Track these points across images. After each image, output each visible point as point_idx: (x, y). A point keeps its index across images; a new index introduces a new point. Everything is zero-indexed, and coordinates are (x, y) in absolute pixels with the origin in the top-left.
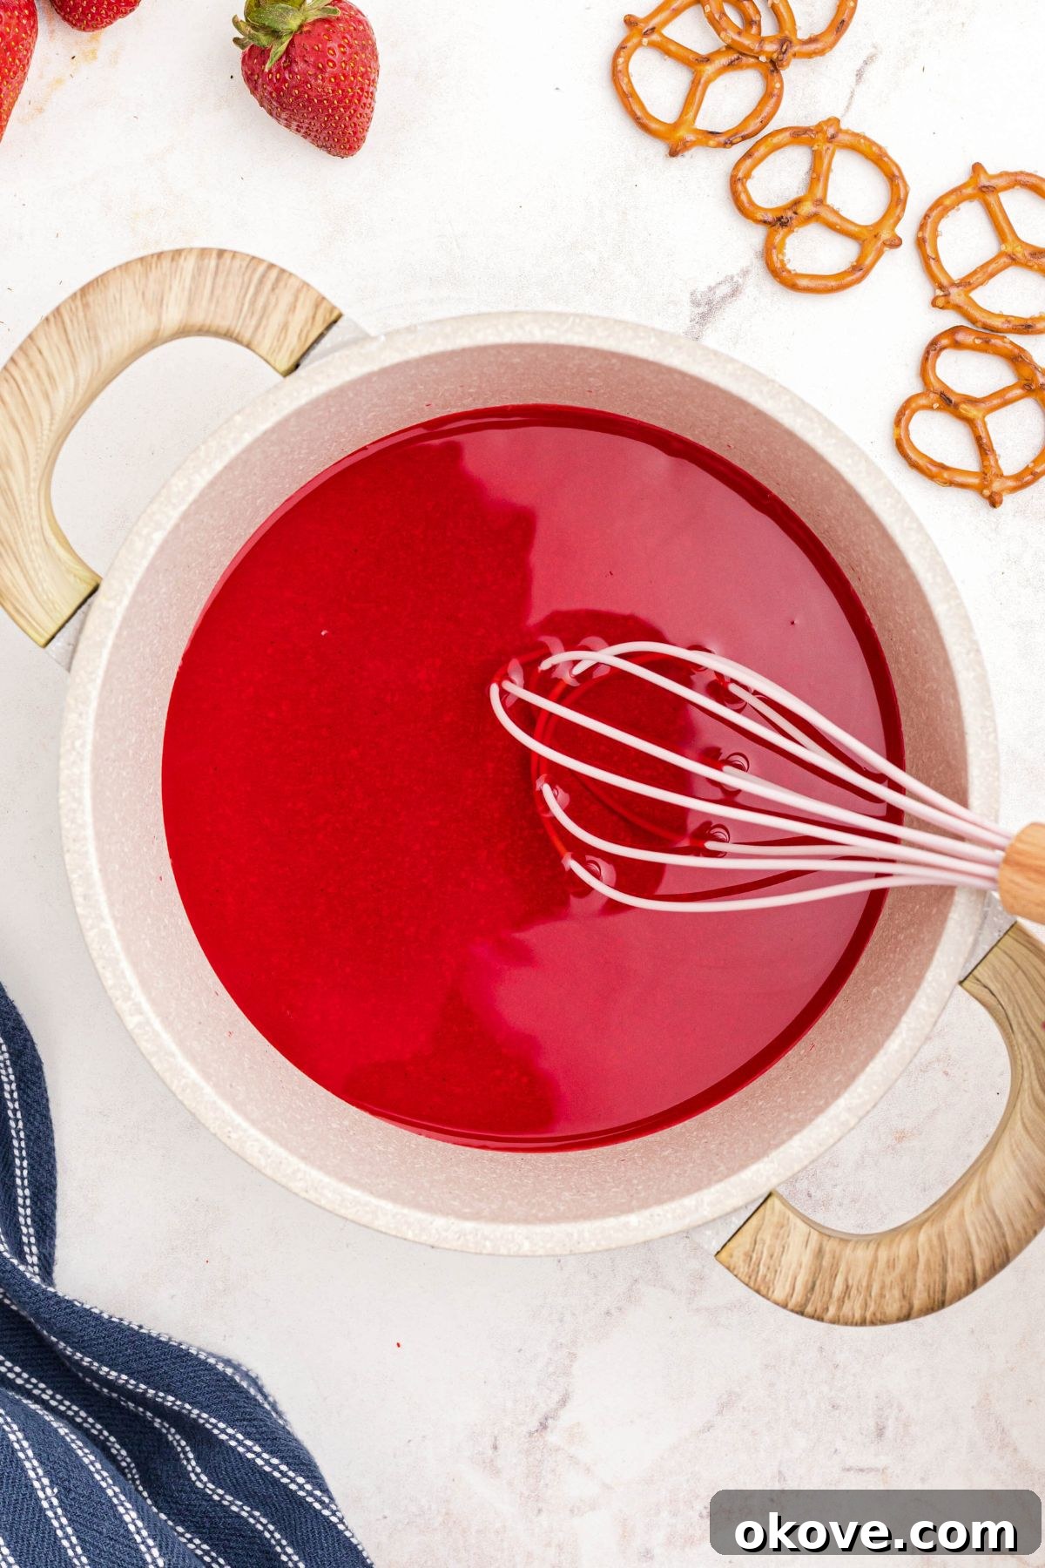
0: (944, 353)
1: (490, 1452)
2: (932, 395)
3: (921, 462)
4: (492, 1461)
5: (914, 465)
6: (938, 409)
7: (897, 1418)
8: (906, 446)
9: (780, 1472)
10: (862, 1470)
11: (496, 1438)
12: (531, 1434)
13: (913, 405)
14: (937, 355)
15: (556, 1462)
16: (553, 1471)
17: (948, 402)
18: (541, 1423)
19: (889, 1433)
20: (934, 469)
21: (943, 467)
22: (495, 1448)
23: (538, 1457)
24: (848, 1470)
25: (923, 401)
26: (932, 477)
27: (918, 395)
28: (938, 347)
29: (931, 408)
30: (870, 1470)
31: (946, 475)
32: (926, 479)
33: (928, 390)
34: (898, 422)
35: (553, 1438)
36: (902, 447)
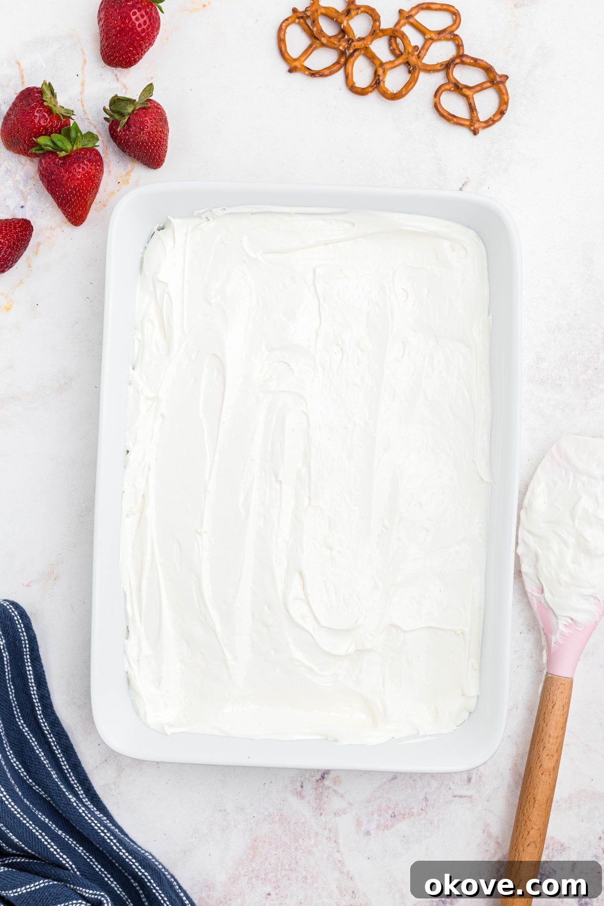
0: (457, 67)
1: (300, 789)
2: (451, 84)
3: (445, 114)
4: (300, 792)
5: (442, 115)
6: (454, 90)
7: (476, 774)
8: (439, 106)
9: (426, 797)
10: (461, 797)
11: (302, 783)
12: (317, 781)
13: (443, 89)
14: (454, 67)
15: (328, 793)
16: (327, 797)
17: (458, 88)
18: (322, 776)
19: (473, 780)
20: (450, 117)
21: (454, 116)
22: (302, 787)
23: (321, 791)
24: (455, 796)
25: (447, 87)
26: (449, 120)
27: (445, 84)
28: (455, 63)
29: (450, 90)
30: (465, 796)
31: (455, 120)
32: (446, 121)
33: (449, 82)
34: (435, 95)
35: (327, 782)
36: (437, 107)
